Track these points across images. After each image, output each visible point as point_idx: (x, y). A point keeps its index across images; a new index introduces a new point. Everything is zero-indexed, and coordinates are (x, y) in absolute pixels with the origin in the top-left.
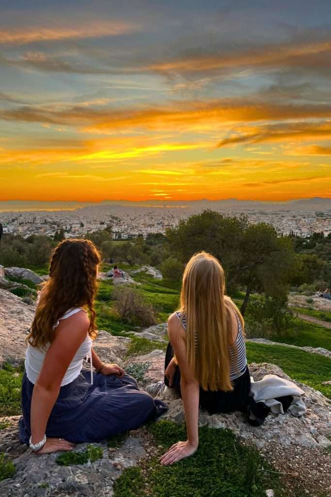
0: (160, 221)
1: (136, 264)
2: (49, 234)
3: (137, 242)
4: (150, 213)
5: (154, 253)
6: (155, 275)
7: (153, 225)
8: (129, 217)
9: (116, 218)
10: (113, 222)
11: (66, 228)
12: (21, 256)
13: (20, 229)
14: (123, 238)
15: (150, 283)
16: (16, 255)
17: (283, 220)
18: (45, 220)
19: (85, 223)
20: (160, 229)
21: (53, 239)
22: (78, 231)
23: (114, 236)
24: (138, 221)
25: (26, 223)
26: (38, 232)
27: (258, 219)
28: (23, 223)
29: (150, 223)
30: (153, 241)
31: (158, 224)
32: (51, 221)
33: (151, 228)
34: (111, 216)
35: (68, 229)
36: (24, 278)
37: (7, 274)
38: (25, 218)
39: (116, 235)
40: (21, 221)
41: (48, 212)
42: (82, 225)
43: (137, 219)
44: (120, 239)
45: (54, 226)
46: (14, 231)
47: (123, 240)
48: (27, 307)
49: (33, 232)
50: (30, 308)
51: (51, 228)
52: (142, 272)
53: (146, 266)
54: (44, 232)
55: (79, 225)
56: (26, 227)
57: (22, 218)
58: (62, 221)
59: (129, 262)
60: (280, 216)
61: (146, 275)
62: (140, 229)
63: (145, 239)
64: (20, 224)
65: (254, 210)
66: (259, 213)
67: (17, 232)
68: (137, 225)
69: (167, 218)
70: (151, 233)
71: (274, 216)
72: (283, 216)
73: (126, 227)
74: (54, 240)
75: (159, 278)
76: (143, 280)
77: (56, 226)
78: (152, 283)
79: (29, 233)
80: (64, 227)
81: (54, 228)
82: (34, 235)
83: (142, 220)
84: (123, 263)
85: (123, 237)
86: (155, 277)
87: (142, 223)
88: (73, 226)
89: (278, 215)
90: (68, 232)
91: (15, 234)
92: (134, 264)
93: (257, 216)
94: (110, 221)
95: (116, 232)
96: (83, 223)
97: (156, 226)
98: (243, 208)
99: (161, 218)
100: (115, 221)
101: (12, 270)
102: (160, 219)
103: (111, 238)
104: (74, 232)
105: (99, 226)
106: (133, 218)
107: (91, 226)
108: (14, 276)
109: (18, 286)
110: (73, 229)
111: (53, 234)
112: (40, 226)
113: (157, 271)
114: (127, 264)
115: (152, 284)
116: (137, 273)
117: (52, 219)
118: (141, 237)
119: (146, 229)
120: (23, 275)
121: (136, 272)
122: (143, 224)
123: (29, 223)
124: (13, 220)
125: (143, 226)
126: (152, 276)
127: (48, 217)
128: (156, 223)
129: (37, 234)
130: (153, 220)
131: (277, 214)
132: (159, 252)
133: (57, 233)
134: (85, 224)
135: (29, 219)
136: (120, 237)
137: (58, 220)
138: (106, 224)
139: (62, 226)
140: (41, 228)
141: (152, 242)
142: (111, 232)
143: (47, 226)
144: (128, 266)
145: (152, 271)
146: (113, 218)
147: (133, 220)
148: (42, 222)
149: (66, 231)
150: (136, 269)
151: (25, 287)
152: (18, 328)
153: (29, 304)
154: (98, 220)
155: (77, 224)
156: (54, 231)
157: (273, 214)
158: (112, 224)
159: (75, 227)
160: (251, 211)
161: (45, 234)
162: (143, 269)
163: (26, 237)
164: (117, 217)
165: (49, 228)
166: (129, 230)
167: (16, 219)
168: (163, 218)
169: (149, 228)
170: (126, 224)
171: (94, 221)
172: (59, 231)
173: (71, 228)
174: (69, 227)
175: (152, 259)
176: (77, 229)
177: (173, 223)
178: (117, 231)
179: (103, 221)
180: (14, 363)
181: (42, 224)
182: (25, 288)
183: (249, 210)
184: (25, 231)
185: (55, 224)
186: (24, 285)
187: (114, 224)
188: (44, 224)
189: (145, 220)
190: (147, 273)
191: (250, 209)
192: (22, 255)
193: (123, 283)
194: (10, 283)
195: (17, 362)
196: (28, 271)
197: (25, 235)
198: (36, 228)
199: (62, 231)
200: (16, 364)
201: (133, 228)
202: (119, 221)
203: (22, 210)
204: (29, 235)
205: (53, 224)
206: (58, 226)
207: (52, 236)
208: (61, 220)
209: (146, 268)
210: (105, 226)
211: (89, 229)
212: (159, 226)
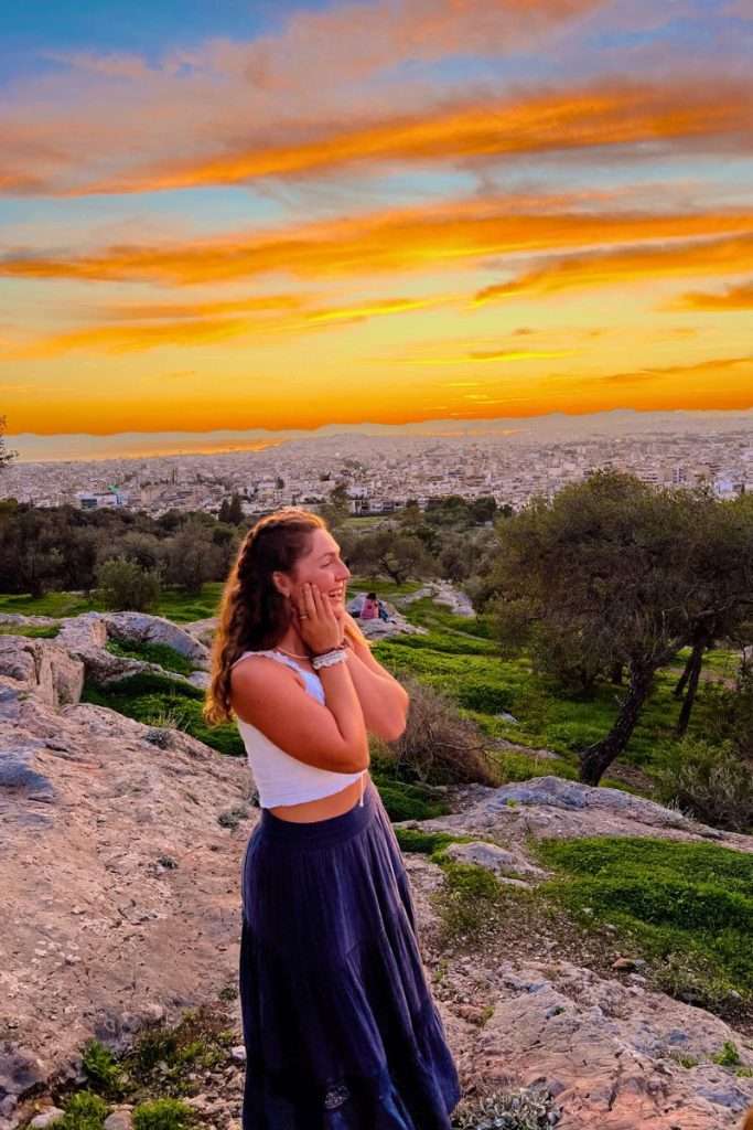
0: (457, 467)
1: (408, 580)
2: (209, 507)
3: (405, 520)
4: (433, 450)
5: (447, 547)
6: (455, 605)
7: (440, 478)
8: (385, 462)
9: (357, 466)
10: (350, 475)
11: (246, 491)
12: (146, 574)
13: (144, 496)
14: (372, 510)
15: (445, 628)
16: (136, 572)
17: (742, 454)
18: (199, 476)
19: (286, 479)
20: (456, 486)
21: (217, 518)
22: (271, 497)
23: (353, 508)
24: (406, 470)
25: (156, 484)
26: (182, 503)
27: (683, 453)
28: (148, 483)
29: (434, 474)
30: (441, 515)
31: (451, 474)
32: (211, 476)
33: (435, 484)
34: (343, 459)
35: (249, 495)
36: (154, 641)
37: (114, 632)
38: (152, 472)
39: (357, 504)
40: (144, 480)
41: (204, 455)
42: (281, 484)
43: (402, 465)
44: (365, 512)
45: (218, 486)
46: (132, 502)
47: (373, 515)
48: (158, 760)
49: (172, 503)
50: (166, 762)
51: (212, 492)
52: (425, 598)
53: (431, 584)
54: (198, 503)
55: (274, 485)
56: (156, 493)
57: (146, 472)
58: (235, 476)
59: (394, 575)
60: (736, 445)
61: (435, 607)
62: (410, 487)
63: (422, 511)
64: (143, 486)
65: (672, 434)
66: (686, 439)
67: (139, 503)
68: (403, 479)
69: (470, 461)
70: (436, 497)
71: (722, 445)
72: (742, 446)
73: (379, 484)
74: (221, 520)
75: (466, 613)
76: (428, 620)
77: (223, 488)
78: (451, 627)
79: (164, 505)
80: (241, 490)
81: (218, 491)
82: (175, 510)
83: (414, 467)
84: (380, 576)
85: (374, 507)
86: (454, 610)
87: (415, 473)
88: (260, 486)
89: (730, 444)
90: (250, 501)
91: (133, 510)
92: (404, 578)
93: (682, 446)
94: (342, 472)
95: (356, 498)
96: (283, 478)
97: (446, 480)
98: (648, 430)
99: (457, 460)
100: (354, 472)
101: (123, 623)
102: (455, 464)
103: (346, 511)
104: (263, 501)
105: (319, 483)
106: (393, 462)
107: (299, 485)
108: (130, 638)
109: (139, 668)
110: (261, 494)
111: (218, 507)
112: (188, 488)
113: (460, 594)
114: (390, 580)
115: (450, 630)
116: (414, 604)
117: (213, 472)
118: (413, 507)
119: (426, 487)
120: (150, 634)
121: (410, 600)
122: (416, 477)
123: (162, 482)
124: (128, 478)
125: (417, 481)
126: (448, 609)
127: (203, 467)
128: (447, 472)
129: (180, 507)
130: (439, 467)
131: (730, 440)
132: (460, 544)
133: (225, 503)
134: (286, 482)
135: (162, 474)
136: (366, 507)
137: (225, 474)
138: (334, 479)
139: (236, 488)
140: (189, 493)
141: (438, 517)
142: (345, 496)
143: (203, 488)
144: (391, 584)
145: (448, 594)
146: (349, 464)
147: (394, 468)
148: (190, 480)
149: (246, 498)
150: (410, 593)
151: (156, 670)
152: (133, 858)
153: (164, 748)
154: (314, 470)
155: (269, 481)
156: (218, 499)
157: (720, 441)
158: (348, 478)
159: (264, 489)
160: (667, 435)
161: (199, 507)
162: (427, 592)
163: (156, 516)
164: (357, 462)
165: (208, 493)
166: (385, 493)
167: (135, 474)
168: (463, 462)
169: (431, 486)
170: (378, 477)
171: (307, 473)
172: (230, 498)
173: (256, 491)
174: (251, 489)
175: (444, 564)
176: (269, 492)
177: (485, 472)
178: (359, 494)
179: (327, 473)
180: (117, 1036)
181: (189, 483)
182: (156, 673)
183: (662, 434)
184: (155, 501)
185: (221, 484)
186: (153, 665)
187: (353, 480)
188: (194, 483)
189: (422, 468)
190: (436, 601)
191: (666, 431)
192: (149, 571)
193: (383, 632)
194: (120, 663)
195: (127, 1030)
196: (162, 624)
197: (154, 511)
198: (179, 494)
199: (237, 500)
200: (126, 1037)
201: (393, 488)
202: (364, 472)
203: (144, 455)
204: (164, 512)
205: (215, 483)
206: (227, 488)
207: (214, 512)
208: (233, 473)
209: (432, 588)
210: (332, 484)
211: (296, 493)
212: (453, 480)
